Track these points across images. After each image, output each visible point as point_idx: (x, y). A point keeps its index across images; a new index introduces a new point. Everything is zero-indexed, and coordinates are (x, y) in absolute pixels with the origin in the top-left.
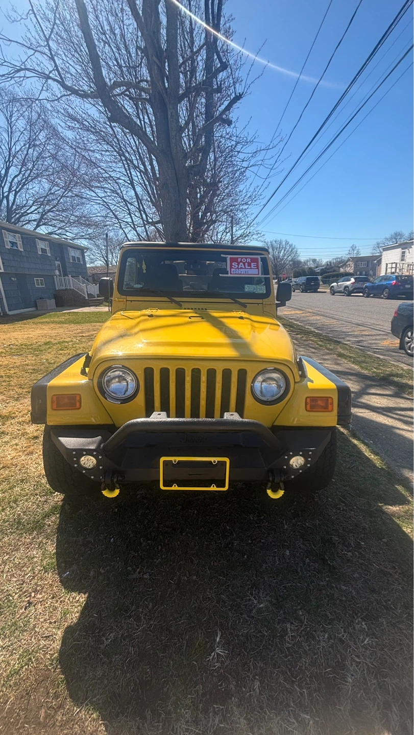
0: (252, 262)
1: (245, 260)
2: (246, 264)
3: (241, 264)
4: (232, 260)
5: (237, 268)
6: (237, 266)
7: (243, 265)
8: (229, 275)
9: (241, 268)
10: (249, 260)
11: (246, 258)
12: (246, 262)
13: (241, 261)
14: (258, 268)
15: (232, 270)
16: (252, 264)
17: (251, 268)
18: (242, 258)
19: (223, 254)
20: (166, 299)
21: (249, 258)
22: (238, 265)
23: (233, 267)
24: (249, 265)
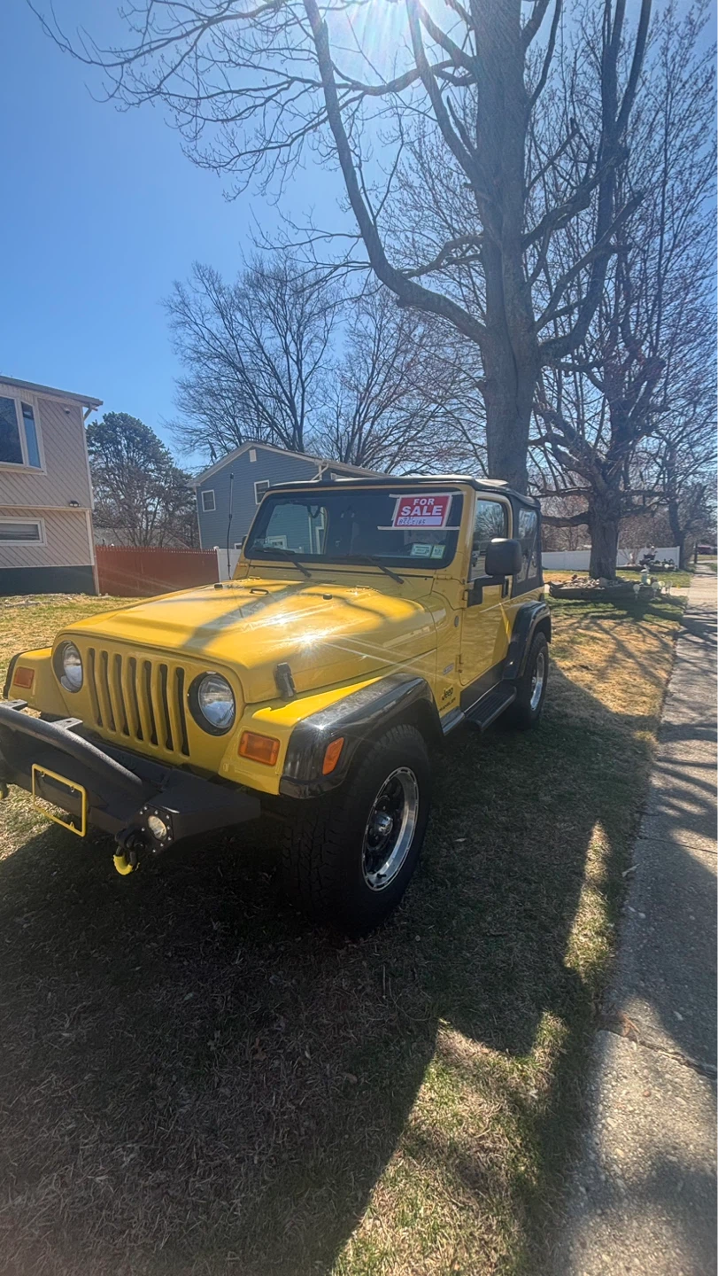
0: (435, 504)
1: (425, 500)
2: (426, 508)
3: (417, 508)
4: (405, 503)
5: (409, 516)
6: (409, 512)
7: (419, 510)
8: (393, 528)
9: (416, 515)
10: (431, 502)
11: (427, 498)
12: (426, 505)
13: (418, 504)
14: (443, 515)
15: (400, 518)
16: (435, 507)
17: (431, 515)
18: (421, 498)
19: (393, 493)
20: (291, 565)
21: (431, 497)
22: (411, 511)
23: (403, 514)
24: (430, 509)
